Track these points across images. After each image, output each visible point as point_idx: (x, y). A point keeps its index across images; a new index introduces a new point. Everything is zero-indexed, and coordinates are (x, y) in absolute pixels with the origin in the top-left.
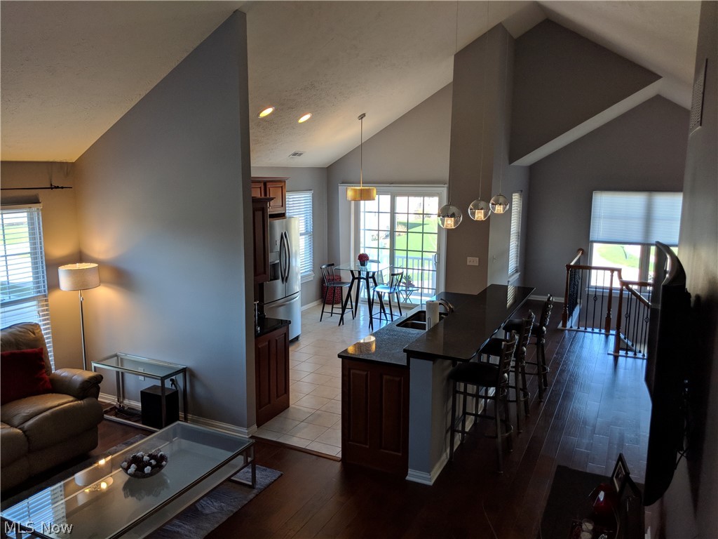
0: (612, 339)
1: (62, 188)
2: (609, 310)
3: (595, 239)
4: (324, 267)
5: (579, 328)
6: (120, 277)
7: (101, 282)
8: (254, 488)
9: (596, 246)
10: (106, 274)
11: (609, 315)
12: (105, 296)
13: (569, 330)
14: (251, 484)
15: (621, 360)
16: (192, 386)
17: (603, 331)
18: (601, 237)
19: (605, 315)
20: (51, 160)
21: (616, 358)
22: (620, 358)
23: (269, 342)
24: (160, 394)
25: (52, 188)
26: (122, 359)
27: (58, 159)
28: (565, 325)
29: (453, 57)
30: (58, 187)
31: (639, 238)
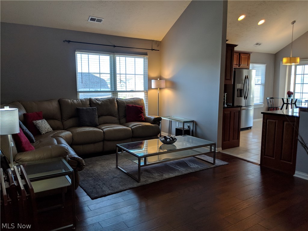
1: (156, 50)
4: (268, 98)
6: (173, 85)
7: (166, 87)
8: (214, 165)
10: (168, 84)
12: (167, 93)
14: (213, 163)
16: (196, 129)
20: (153, 39)
23: (230, 112)
25: (152, 50)
27: (155, 39)
30: (154, 50)
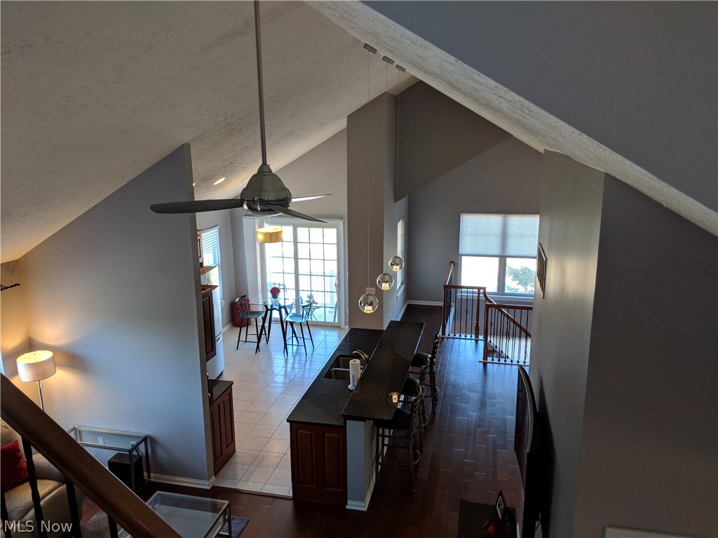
0: (481, 344)
1: (11, 287)
2: (477, 320)
3: (463, 253)
4: (237, 300)
5: (455, 335)
9: (464, 258)
11: (477, 324)
13: (448, 338)
14: (228, 534)
15: (489, 366)
17: (474, 337)
18: (468, 252)
19: (474, 325)
21: (485, 364)
22: (488, 364)
24: (128, 462)
26: (80, 431)
28: (444, 333)
29: (346, 118)
31: (498, 252)
